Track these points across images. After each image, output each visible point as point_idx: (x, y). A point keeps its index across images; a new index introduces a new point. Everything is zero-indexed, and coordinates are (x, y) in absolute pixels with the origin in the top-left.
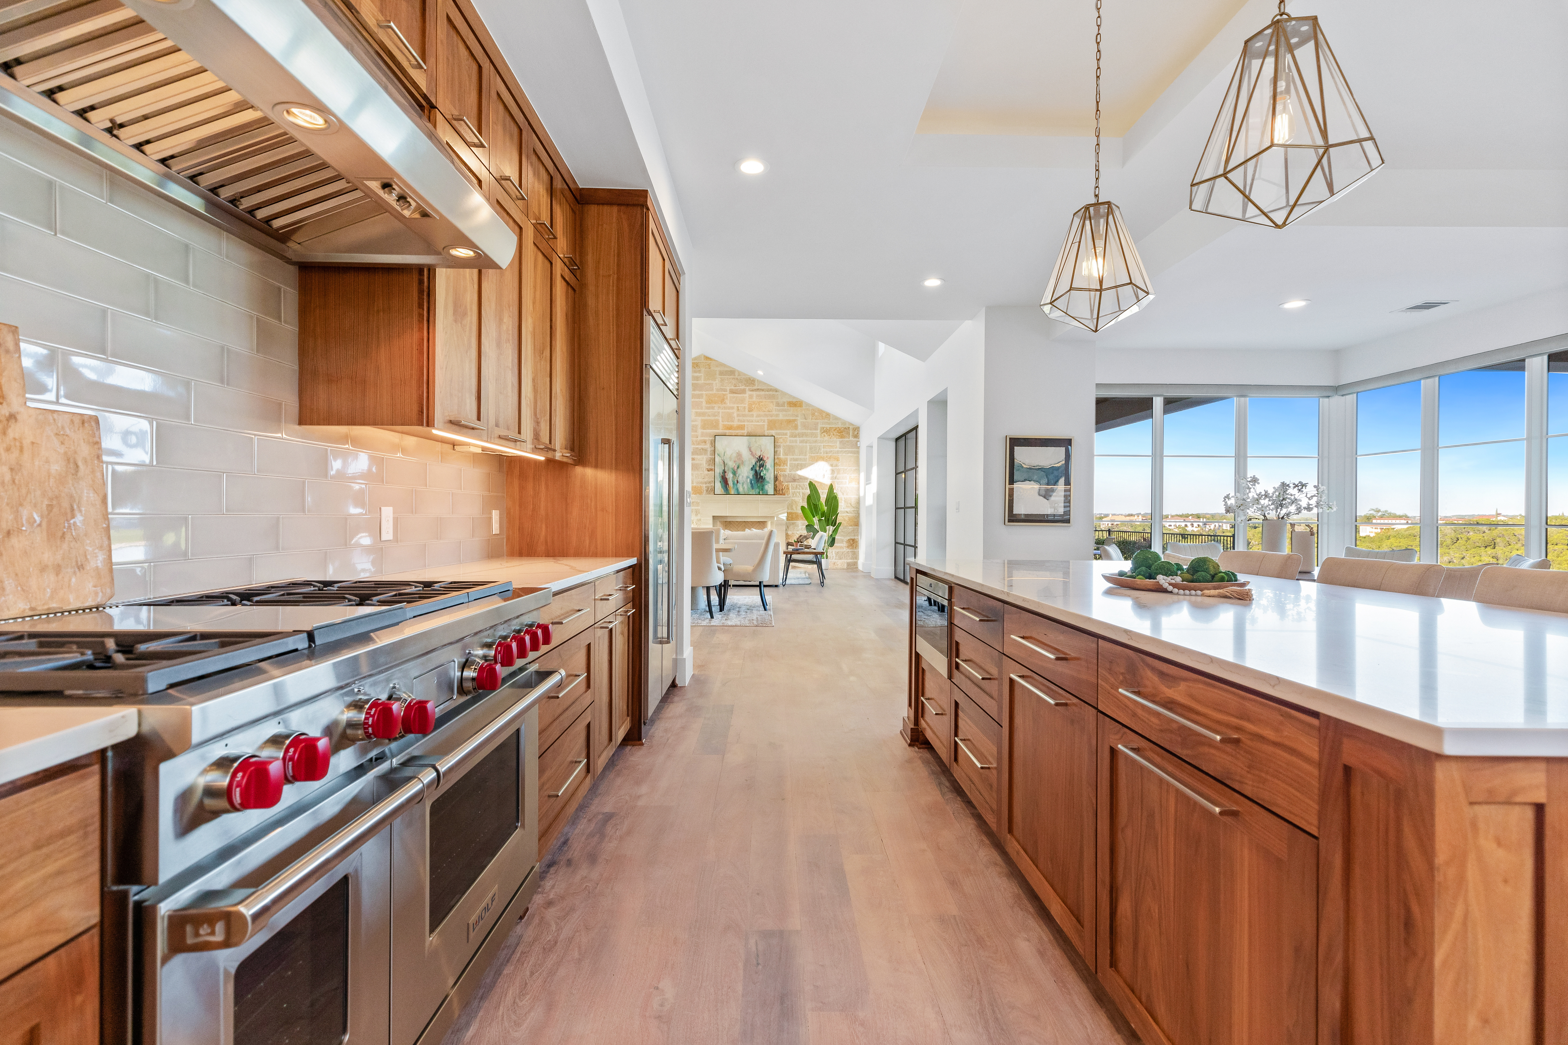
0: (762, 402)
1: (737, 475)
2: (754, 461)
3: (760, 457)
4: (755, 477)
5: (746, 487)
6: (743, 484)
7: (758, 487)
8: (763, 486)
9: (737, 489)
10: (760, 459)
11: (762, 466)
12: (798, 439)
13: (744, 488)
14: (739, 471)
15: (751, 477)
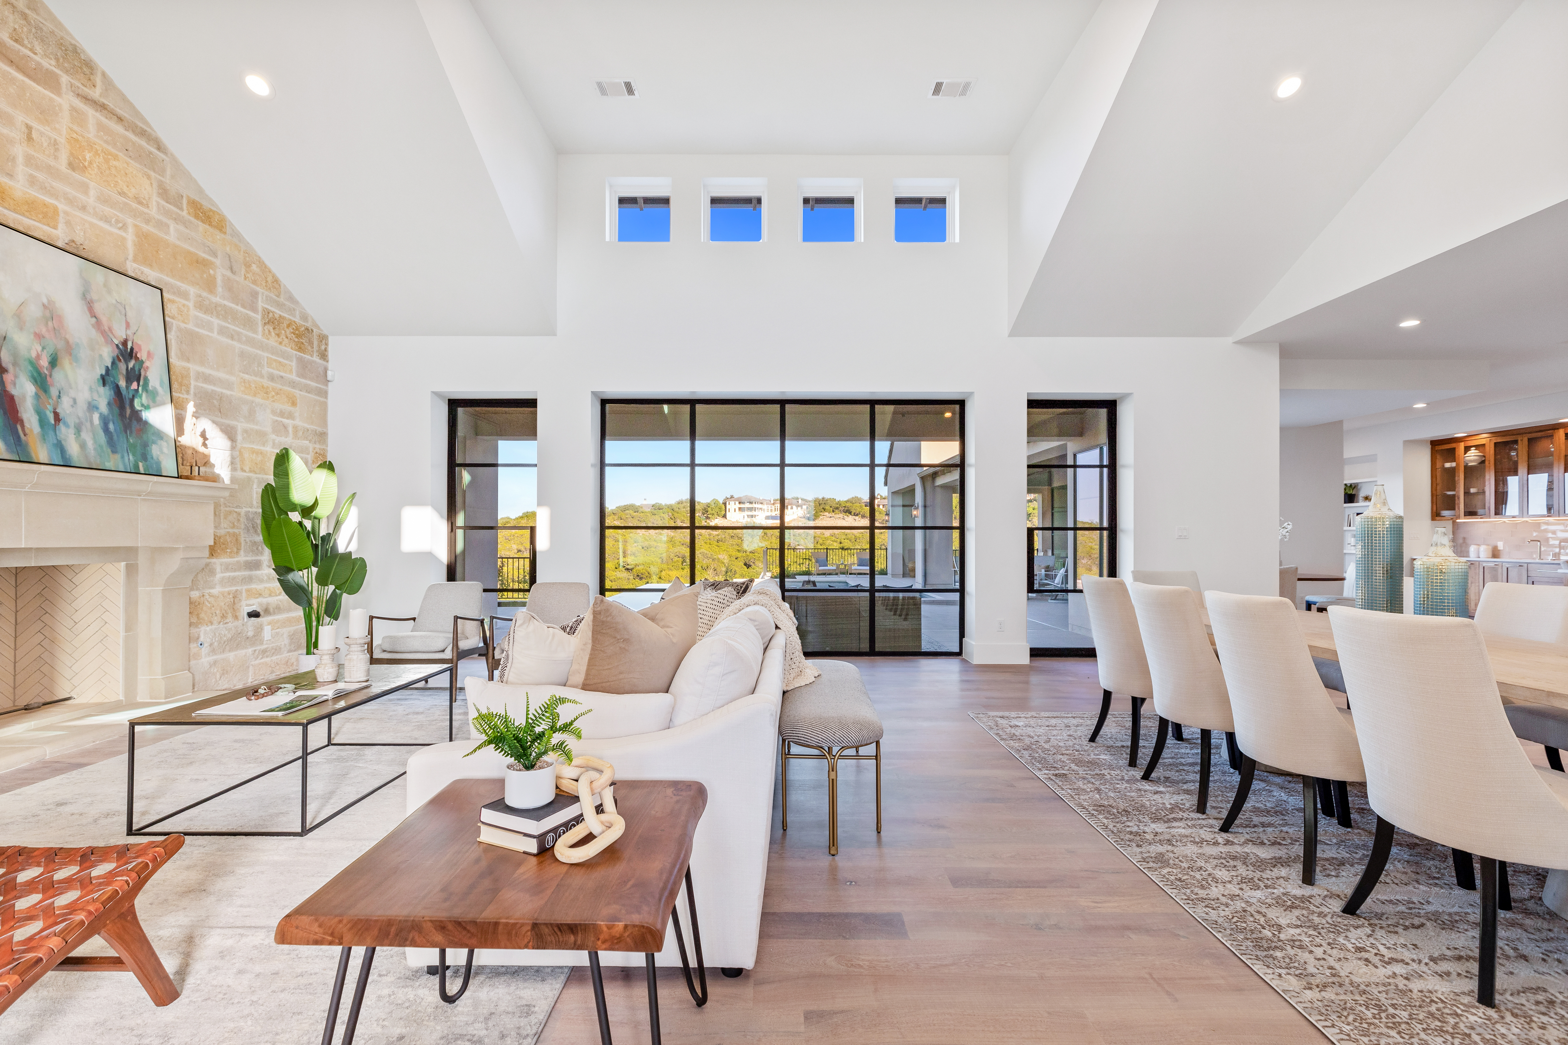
0: (116, 158)
1: (54, 392)
2: (107, 354)
3: (125, 343)
4: (116, 410)
5: (90, 444)
6: (78, 429)
7: (132, 448)
8: (145, 445)
9: (60, 447)
10: (127, 353)
11: (134, 376)
12: (216, 322)
13: (83, 446)
14: (58, 378)
15: (104, 408)
